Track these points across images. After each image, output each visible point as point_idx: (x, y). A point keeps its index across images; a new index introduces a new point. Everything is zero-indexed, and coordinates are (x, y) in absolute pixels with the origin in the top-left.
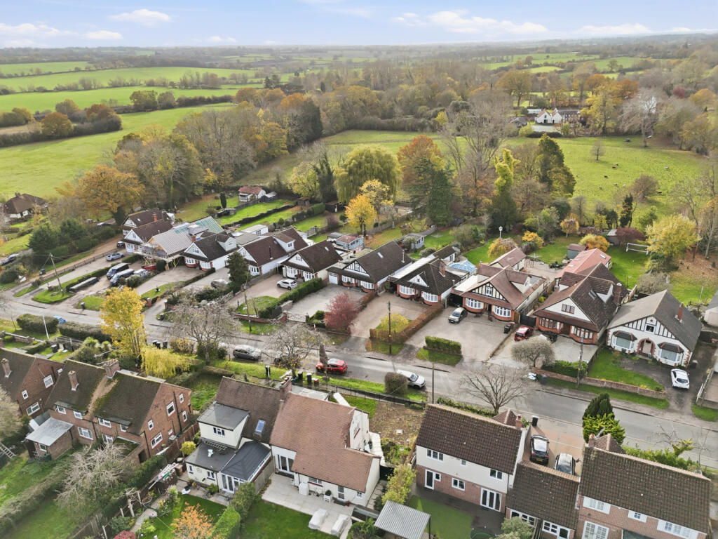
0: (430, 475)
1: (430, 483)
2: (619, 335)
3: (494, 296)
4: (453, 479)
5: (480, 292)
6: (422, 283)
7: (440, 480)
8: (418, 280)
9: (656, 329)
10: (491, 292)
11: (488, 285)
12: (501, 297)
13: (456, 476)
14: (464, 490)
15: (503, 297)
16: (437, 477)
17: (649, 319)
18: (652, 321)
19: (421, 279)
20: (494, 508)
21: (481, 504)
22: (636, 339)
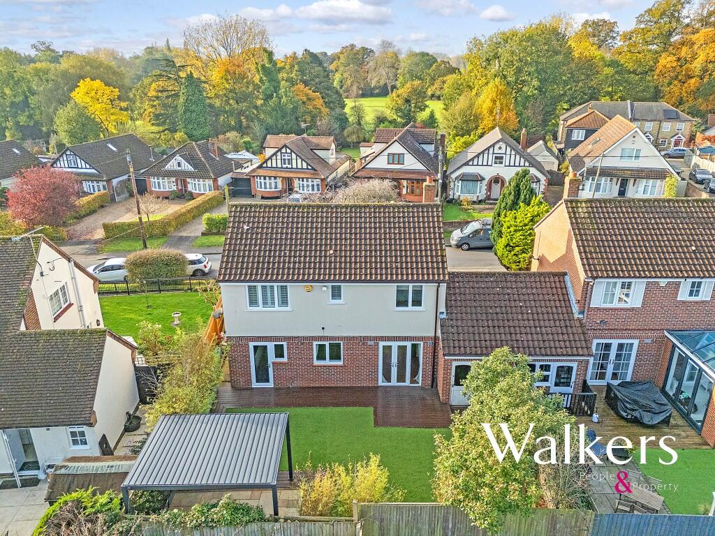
0: (261, 352)
1: (262, 375)
2: (464, 178)
3: (294, 166)
4: (315, 343)
5: (274, 165)
6: (187, 167)
7: (285, 360)
8: (179, 165)
9: (506, 160)
10: (290, 161)
11: (284, 150)
12: (305, 166)
13: (321, 334)
14: (340, 363)
15: (308, 164)
16: (279, 352)
17: (497, 147)
18: (500, 148)
19: (183, 162)
20: (407, 383)
21: (381, 382)
22: (484, 179)
